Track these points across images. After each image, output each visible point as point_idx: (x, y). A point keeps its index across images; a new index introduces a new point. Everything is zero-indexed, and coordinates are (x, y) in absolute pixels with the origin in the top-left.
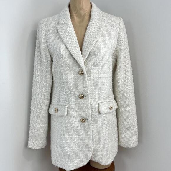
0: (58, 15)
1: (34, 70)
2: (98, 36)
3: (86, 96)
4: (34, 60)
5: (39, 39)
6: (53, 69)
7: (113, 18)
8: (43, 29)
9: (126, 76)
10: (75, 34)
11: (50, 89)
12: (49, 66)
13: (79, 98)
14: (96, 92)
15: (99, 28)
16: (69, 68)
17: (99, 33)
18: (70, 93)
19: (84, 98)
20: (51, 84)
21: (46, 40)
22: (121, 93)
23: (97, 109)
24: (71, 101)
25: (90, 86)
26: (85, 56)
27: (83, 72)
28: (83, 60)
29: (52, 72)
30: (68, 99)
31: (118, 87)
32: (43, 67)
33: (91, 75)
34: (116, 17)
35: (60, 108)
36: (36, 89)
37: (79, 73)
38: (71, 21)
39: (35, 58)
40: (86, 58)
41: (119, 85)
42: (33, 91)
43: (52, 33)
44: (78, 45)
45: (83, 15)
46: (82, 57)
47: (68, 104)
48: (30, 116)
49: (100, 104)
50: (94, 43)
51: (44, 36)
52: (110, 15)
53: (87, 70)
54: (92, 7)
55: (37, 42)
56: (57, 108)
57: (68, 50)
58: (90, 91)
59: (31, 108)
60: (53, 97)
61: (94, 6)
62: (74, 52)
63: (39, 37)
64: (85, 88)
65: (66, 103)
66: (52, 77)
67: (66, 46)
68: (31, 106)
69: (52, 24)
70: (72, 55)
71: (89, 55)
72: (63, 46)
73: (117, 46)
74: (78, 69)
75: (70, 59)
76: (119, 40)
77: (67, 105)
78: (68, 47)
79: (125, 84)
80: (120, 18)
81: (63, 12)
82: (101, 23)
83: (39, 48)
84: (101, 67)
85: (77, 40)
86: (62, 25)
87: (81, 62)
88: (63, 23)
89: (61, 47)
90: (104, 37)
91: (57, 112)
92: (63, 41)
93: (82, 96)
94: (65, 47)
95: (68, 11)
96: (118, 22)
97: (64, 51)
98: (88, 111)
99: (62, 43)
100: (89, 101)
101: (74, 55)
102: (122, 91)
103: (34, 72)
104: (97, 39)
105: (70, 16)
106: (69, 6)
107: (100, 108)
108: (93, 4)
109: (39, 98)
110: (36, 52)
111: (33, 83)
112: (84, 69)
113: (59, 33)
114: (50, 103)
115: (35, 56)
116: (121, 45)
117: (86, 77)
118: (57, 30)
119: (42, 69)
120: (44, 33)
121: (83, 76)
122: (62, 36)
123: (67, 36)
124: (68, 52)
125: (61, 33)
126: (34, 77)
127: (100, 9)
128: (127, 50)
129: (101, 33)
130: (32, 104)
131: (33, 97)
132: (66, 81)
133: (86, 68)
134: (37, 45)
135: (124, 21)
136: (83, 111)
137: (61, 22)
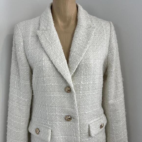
0: (38, 18)
1: (11, 82)
2: (88, 46)
3: (74, 118)
4: (10, 71)
5: (15, 46)
6: (33, 82)
7: (103, 23)
8: (21, 34)
9: (117, 88)
10: (60, 43)
11: (29, 104)
12: (29, 79)
13: (66, 120)
14: (86, 113)
15: (88, 35)
16: (53, 84)
17: (89, 42)
18: (54, 114)
19: (71, 120)
20: (31, 98)
21: (24, 48)
22: (111, 107)
23: (87, 131)
24: (56, 124)
25: (79, 105)
26: (73, 70)
27: (70, 89)
28: (71, 74)
29: (31, 86)
30: (52, 121)
31: (108, 100)
32: (21, 80)
33: (81, 92)
34: (106, 22)
35: (42, 129)
36: (13, 104)
37: (65, 90)
38: (55, 26)
39: (11, 68)
40: (74, 71)
41: (109, 98)
42: (10, 106)
43: (31, 40)
44: (64, 57)
45: (69, 19)
46: (69, 71)
47: (52, 126)
48: (6, 135)
49: (91, 126)
50: (84, 54)
51: (22, 44)
52: (99, 20)
53: (75, 86)
54: (79, 10)
55: (13, 50)
56: (38, 129)
57: (52, 63)
58: (79, 112)
59: (8, 126)
60: (34, 114)
61: (80, 8)
62: (60, 65)
63: (16, 44)
64: (74, 108)
65: (49, 126)
66: (31, 91)
67: (49, 57)
68: (7, 124)
69: (31, 29)
70: (56, 69)
71: (77, 68)
72: (45, 58)
73: (108, 56)
74: (64, 85)
75: (55, 73)
76: (110, 49)
77: (51, 128)
78: (51, 59)
79: (116, 97)
80: (110, 23)
81: (45, 15)
82: (90, 29)
83: (16, 57)
84: (92, 83)
85: (62, 50)
86: (43, 31)
87: (68, 77)
88: (45, 29)
89: (43, 59)
90: (94, 46)
91: (38, 134)
92: (45, 51)
93: (69, 117)
94: (48, 59)
95: (51, 14)
96: (109, 28)
97: (47, 64)
98: (76, 136)
99: (44, 54)
100: (78, 124)
101: (59, 70)
102: (113, 105)
103: (11, 85)
104: (87, 49)
105: (53, 20)
106: (52, 8)
107: (91, 130)
108: (79, 5)
109: (16, 115)
110: (13, 61)
111: (10, 97)
112: (72, 86)
113: (40, 41)
114: (30, 119)
115: (12, 66)
116: (113, 55)
117: (75, 96)
118: (37, 36)
119: (20, 82)
120: (21, 40)
121: (70, 93)
122: (44, 45)
123: (50, 44)
124: (52, 64)
125: (42, 41)
126: (10, 90)
127: (87, 11)
128: (118, 58)
129: (90, 42)
130: (8, 121)
131: (9, 113)
132: (49, 99)
133: (74, 84)
134: (13, 53)
135: (114, 26)
136: (71, 136)
137: (42, 27)
